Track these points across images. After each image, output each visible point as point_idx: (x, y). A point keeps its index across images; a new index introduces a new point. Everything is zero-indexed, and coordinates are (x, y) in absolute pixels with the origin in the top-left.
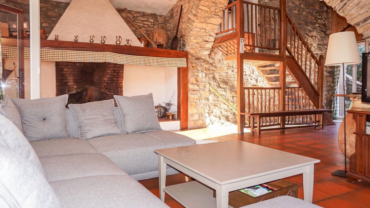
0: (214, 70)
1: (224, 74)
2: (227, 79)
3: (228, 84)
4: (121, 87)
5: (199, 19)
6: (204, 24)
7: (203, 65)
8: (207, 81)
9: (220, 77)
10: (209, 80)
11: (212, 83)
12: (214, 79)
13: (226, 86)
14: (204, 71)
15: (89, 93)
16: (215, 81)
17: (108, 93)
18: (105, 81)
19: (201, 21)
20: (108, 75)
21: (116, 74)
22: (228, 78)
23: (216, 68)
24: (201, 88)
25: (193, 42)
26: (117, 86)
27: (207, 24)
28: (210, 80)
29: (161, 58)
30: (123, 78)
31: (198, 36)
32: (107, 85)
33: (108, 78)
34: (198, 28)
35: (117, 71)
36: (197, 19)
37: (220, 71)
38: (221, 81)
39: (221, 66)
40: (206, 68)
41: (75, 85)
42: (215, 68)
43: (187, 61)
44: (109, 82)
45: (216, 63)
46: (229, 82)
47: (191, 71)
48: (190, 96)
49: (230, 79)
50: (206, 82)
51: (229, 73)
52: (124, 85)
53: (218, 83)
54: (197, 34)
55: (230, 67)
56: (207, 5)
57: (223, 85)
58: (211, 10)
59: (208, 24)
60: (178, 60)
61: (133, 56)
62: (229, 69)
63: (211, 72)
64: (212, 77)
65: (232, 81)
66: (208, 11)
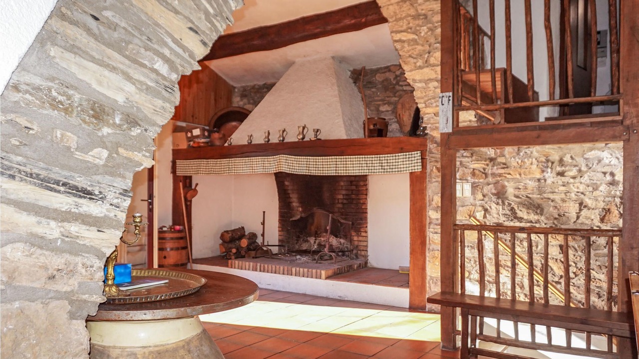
0: (500, 175)
1: (530, 182)
2: (539, 196)
3: (545, 211)
4: (365, 211)
5: (409, 62)
6: (426, 70)
7: (468, 164)
8: (478, 203)
9: (517, 193)
10: (483, 200)
11: (493, 207)
12: (498, 198)
13: (536, 217)
14: (469, 178)
15: (316, 220)
16: (500, 201)
17: (342, 221)
18: (340, 201)
19: (418, 64)
20: (342, 189)
21: (354, 187)
22: (545, 195)
23: (507, 167)
24: (461, 218)
25: (428, 114)
26: (358, 209)
27: (433, 68)
28: (486, 199)
29: (366, 156)
30: (367, 195)
31: (430, 99)
32: (343, 208)
33: (343, 195)
34: (420, 81)
35: (354, 183)
36: (406, 64)
37: (518, 176)
38: (520, 203)
39: (520, 161)
40: (477, 172)
41: (300, 207)
42: (504, 168)
43: (422, 158)
44: (345, 201)
45: (507, 156)
46: (549, 206)
47: (434, 180)
48: (432, 238)
49: (551, 196)
50: (475, 205)
51: (549, 181)
52: (369, 207)
53: (509, 208)
54: (424, 94)
55: (553, 163)
56: (405, 27)
57: (525, 213)
58: (422, 35)
59: (436, 67)
60: (402, 157)
61: (317, 158)
62: (549, 170)
63: (490, 179)
64: (494, 191)
65: (556, 203)
66: (416, 40)
